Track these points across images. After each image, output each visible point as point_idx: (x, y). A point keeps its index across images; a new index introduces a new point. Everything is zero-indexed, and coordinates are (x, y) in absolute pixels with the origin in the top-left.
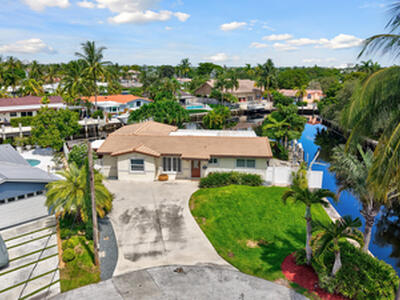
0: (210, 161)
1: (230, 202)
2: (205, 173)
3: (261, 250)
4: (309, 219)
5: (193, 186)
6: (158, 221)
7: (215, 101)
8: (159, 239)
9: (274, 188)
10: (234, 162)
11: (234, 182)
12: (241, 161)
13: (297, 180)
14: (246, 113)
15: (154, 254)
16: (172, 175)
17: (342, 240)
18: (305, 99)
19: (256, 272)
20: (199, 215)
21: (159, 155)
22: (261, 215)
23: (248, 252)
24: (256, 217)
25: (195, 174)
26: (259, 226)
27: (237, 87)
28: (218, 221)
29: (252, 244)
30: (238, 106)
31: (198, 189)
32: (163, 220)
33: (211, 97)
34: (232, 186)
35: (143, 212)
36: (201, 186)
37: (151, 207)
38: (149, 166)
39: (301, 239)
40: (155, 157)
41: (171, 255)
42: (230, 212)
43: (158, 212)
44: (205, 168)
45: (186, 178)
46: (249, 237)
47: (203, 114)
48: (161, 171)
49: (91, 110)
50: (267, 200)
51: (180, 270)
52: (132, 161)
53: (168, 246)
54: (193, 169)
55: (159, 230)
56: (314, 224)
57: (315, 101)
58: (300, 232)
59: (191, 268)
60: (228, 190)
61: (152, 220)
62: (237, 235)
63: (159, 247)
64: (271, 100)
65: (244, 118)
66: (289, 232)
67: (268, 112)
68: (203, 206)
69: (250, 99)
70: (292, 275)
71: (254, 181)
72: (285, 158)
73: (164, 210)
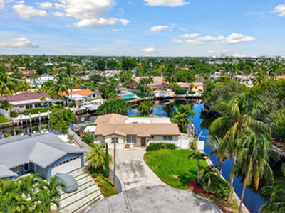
0: (150, 138)
1: (162, 158)
2: (148, 144)
3: (180, 179)
4: (199, 165)
5: (143, 150)
6: (132, 168)
7: (139, 91)
8: (135, 176)
9: (181, 150)
10: (162, 138)
11: (163, 147)
12: (166, 137)
13: (192, 146)
14: (158, 99)
15: (135, 182)
16: (131, 145)
17: (211, 173)
18: (194, 90)
19: (179, 187)
20: (150, 164)
21: (125, 135)
22: (178, 164)
23: (174, 180)
24: (175, 164)
25: (143, 144)
26: (177, 169)
27: (152, 82)
28: (159, 167)
29: (176, 177)
30: (153, 95)
31: (145, 152)
32: (135, 168)
33: (137, 89)
34: (162, 150)
35: (124, 164)
36: (147, 150)
37: (127, 162)
38: (120, 141)
39: (196, 173)
40: (124, 136)
41: (143, 182)
42: (164, 163)
43: (131, 164)
44: (148, 141)
45: (139, 146)
46: (174, 173)
47: (133, 101)
48: (126, 143)
49: (68, 102)
50: (179, 157)
51: (148, 188)
52: (113, 139)
53: (140, 179)
54: (142, 142)
55: (134, 172)
56: (200, 167)
57: (200, 90)
58: (195, 170)
59: (153, 187)
60: (161, 152)
61: (130, 168)
62: (168, 173)
63: (137, 179)
64: (173, 91)
65: (157, 102)
66: (190, 171)
67: (171, 98)
68: (151, 160)
69: (160, 89)
70: (193, 188)
71: (172, 147)
72: (186, 133)
73: (134, 163)
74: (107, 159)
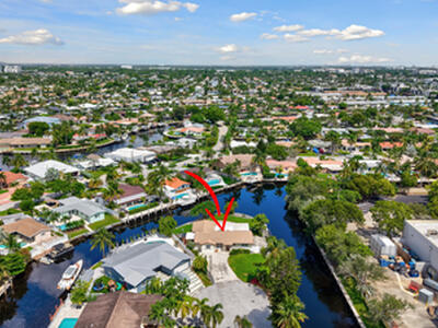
0: (233, 245)
1: (239, 261)
2: (231, 249)
5: (227, 254)
8: (222, 274)
10: (241, 245)
12: (243, 245)
15: (222, 278)
16: (219, 250)
20: (231, 266)
25: (228, 249)
30: (240, 180)
31: (229, 256)
32: (222, 268)
33: (224, 172)
36: (231, 254)
37: (217, 264)
38: (212, 247)
40: (214, 244)
45: (224, 251)
48: (216, 249)
52: (207, 246)
53: (225, 276)
55: (221, 271)
59: (232, 281)
60: (239, 256)
61: (219, 269)
62: (242, 272)
68: (232, 262)
73: (221, 265)
74: (206, 263)
